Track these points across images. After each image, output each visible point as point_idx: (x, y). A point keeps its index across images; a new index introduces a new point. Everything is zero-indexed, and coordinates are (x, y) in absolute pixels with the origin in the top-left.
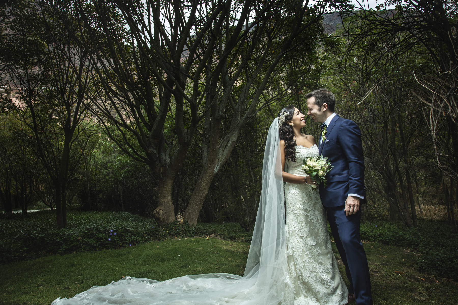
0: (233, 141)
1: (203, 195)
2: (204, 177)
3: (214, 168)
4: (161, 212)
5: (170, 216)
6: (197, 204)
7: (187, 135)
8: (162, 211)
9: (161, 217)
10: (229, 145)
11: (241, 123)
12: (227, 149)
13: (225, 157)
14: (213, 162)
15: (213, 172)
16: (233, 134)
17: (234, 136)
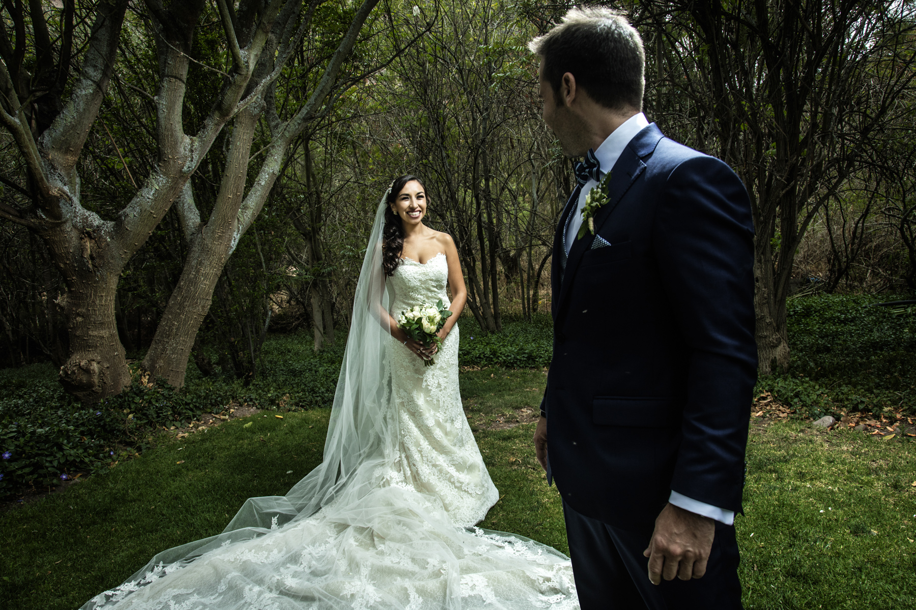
0: (273, 173)
1: (203, 310)
2: (207, 263)
3: (230, 240)
4: (95, 366)
5: (120, 375)
6: (187, 334)
7: (192, 151)
8: (98, 363)
9: (96, 380)
10: (263, 183)
11: (291, 130)
12: (258, 193)
13: (253, 214)
14: (228, 226)
15: (227, 251)
16: (272, 155)
17: (276, 160)
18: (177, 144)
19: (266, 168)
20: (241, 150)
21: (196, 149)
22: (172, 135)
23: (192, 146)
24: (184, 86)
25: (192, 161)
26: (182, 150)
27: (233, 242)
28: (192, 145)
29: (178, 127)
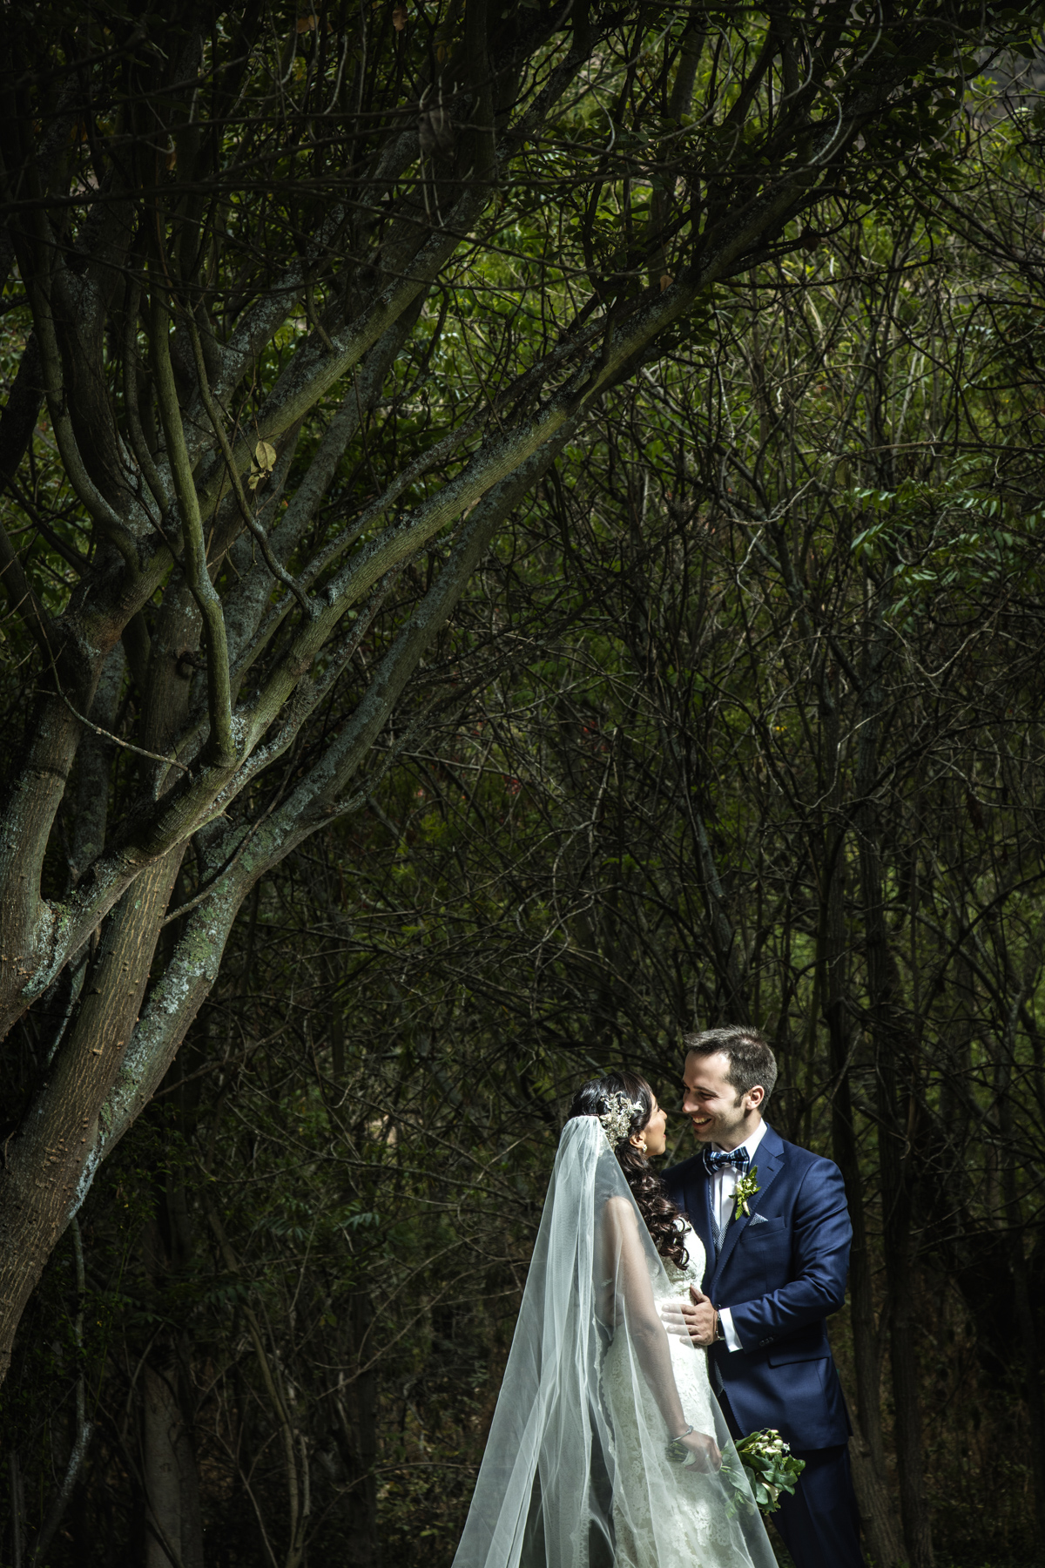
3: (78, 1179)
7: (53, 941)
10: (172, 1009)
11: (260, 850)
12: (158, 1038)
13: (139, 1097)
14: (79, 1136)
15: (65, 1208)
16: (203, 926)
17: (212, 940)
18: (25, 925)
19: (186, 964)
20: (144, 922)
21: (63, 936)
22: (19, 905)
23: (56, 929)
24: (62, 784)
25: (50, 966)
26: (33, 939)
27: (82, 1183)
28: (55, 925)
29: (33, 883)
